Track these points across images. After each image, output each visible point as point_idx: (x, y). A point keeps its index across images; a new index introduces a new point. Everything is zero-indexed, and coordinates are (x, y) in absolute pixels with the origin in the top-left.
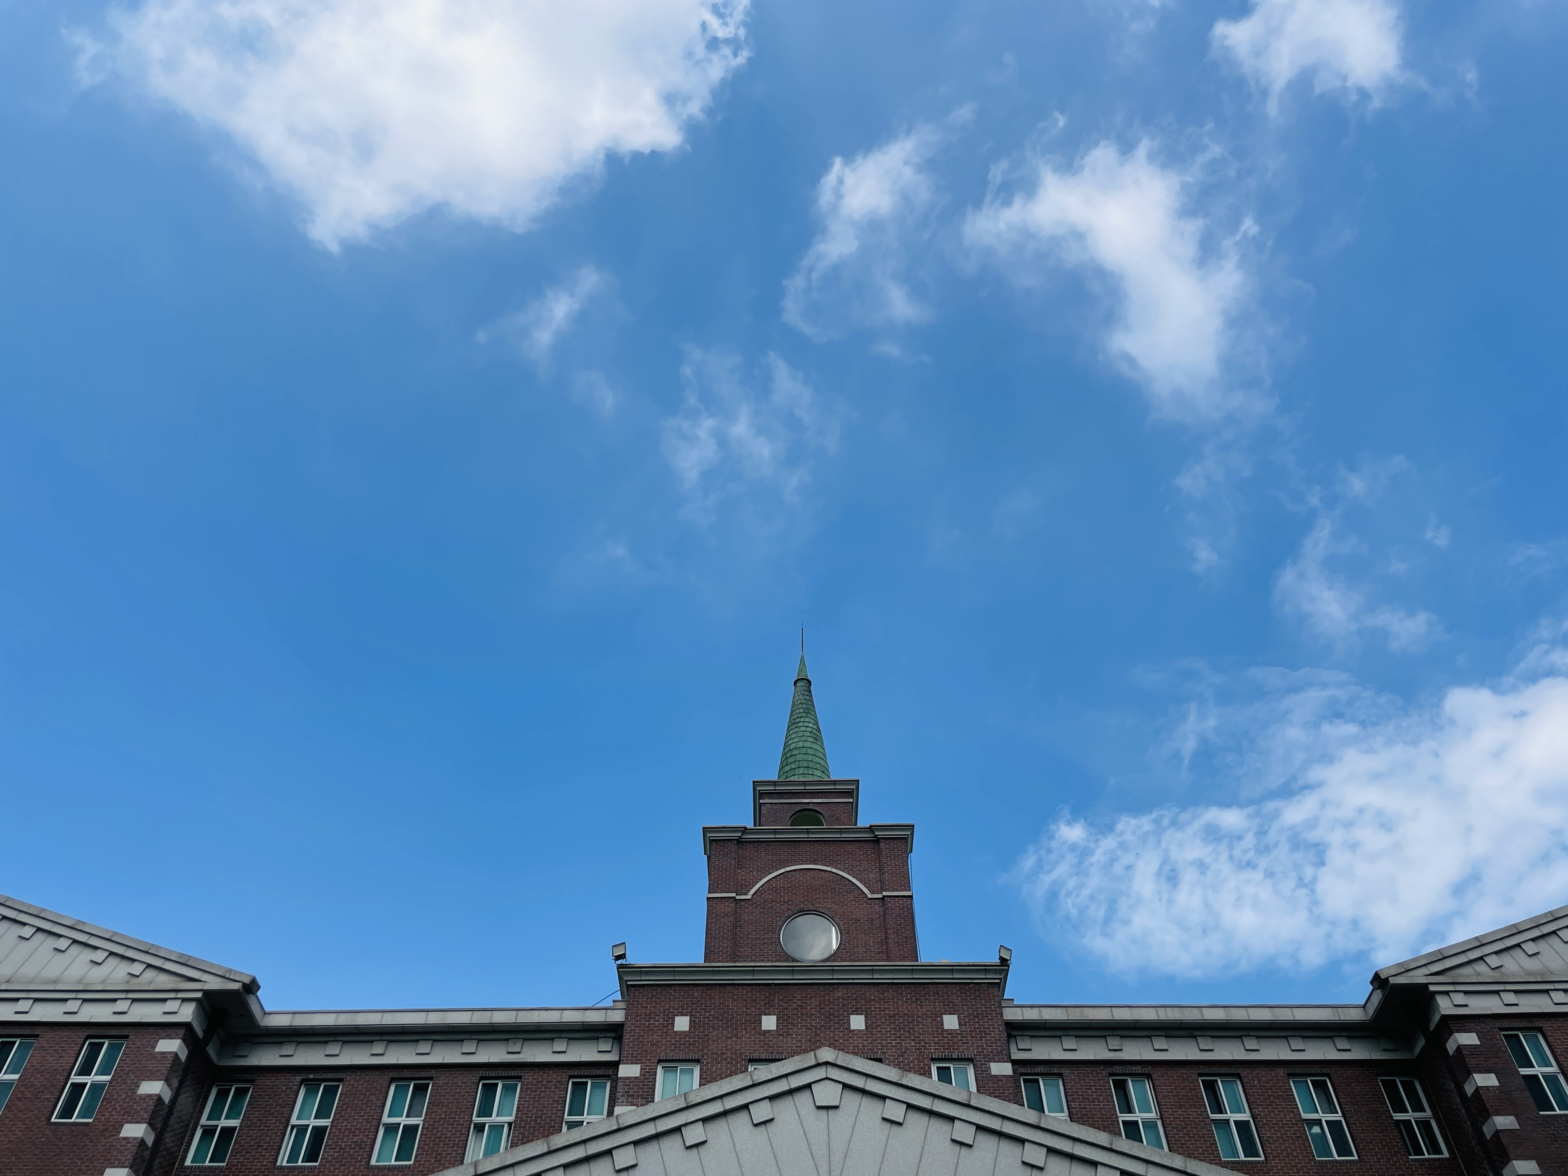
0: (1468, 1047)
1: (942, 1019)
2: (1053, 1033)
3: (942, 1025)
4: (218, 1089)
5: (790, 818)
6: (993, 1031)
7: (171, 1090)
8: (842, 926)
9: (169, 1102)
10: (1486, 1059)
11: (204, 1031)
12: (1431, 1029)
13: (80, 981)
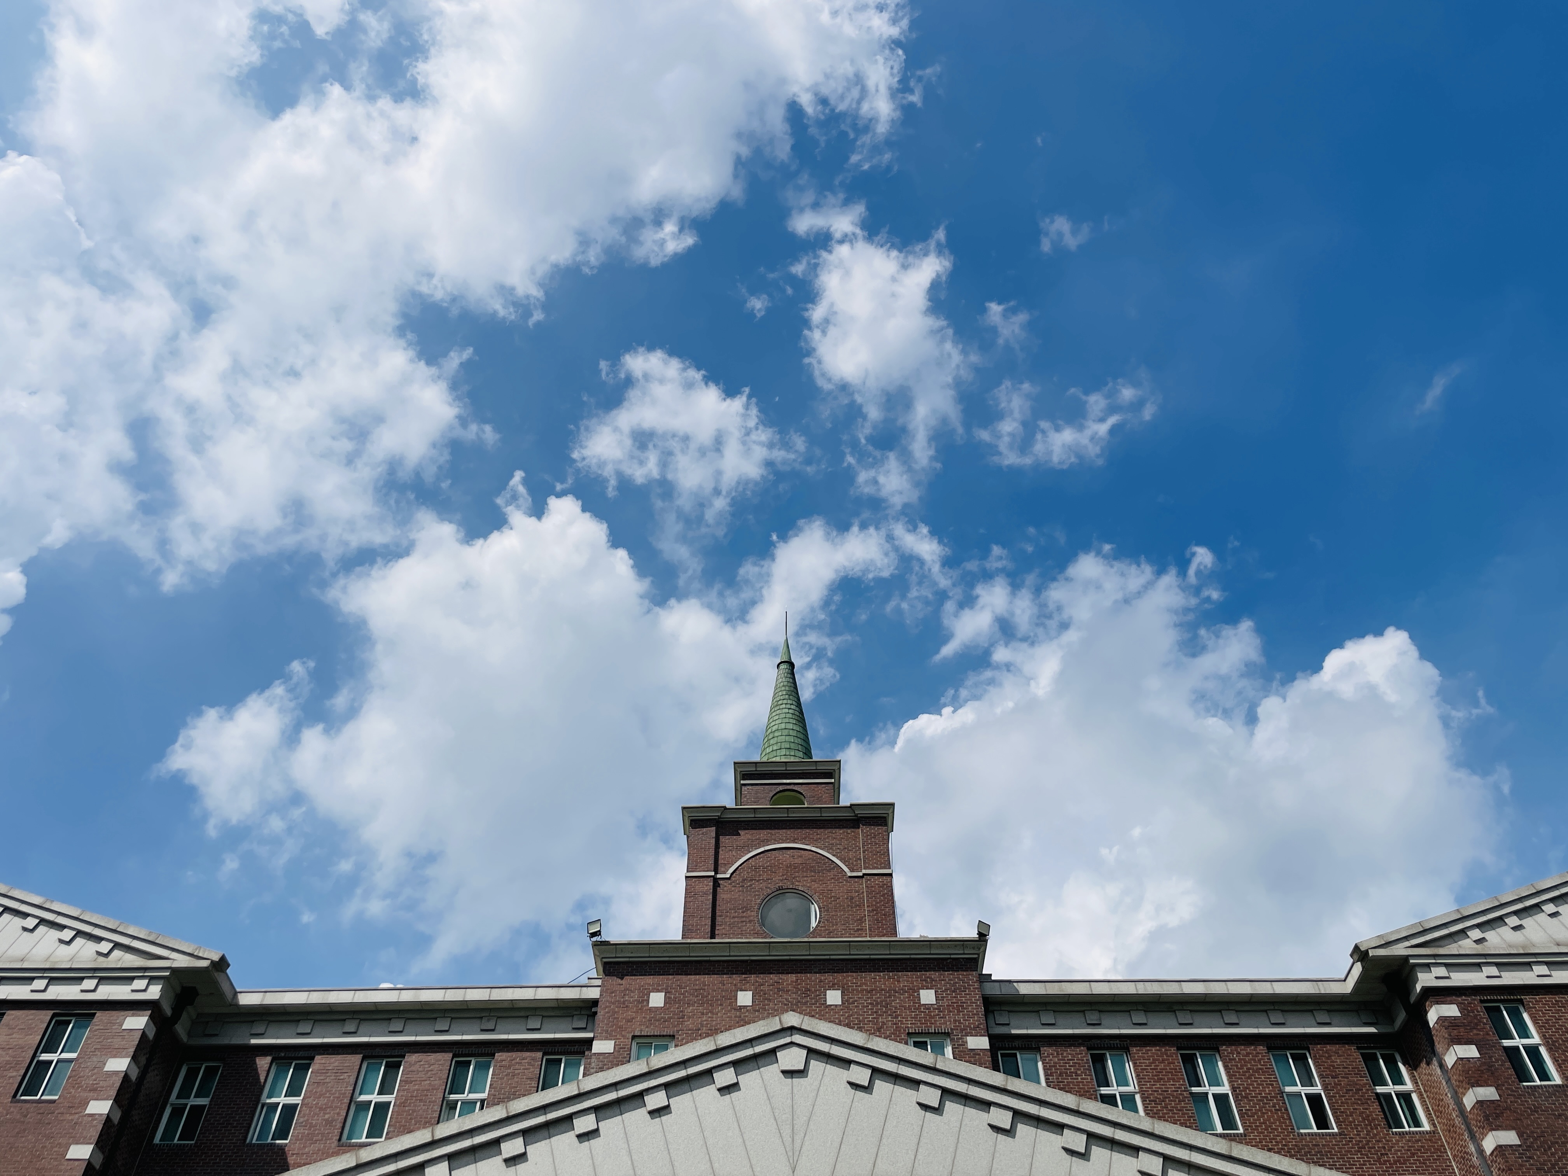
0: (1448, 1018)
1: (919, 994)
2: (1031, 1009)
3: (920, 1000)
4: (188, 1068)
5: (771, 799)
6: (971, 1006)
7: (139, 1068)
8: (821, 904)
9: (136, 1079)
10: (1466, 1031)
11: (172, 1009)
12: (1412, 1002)
13: (47, 960)
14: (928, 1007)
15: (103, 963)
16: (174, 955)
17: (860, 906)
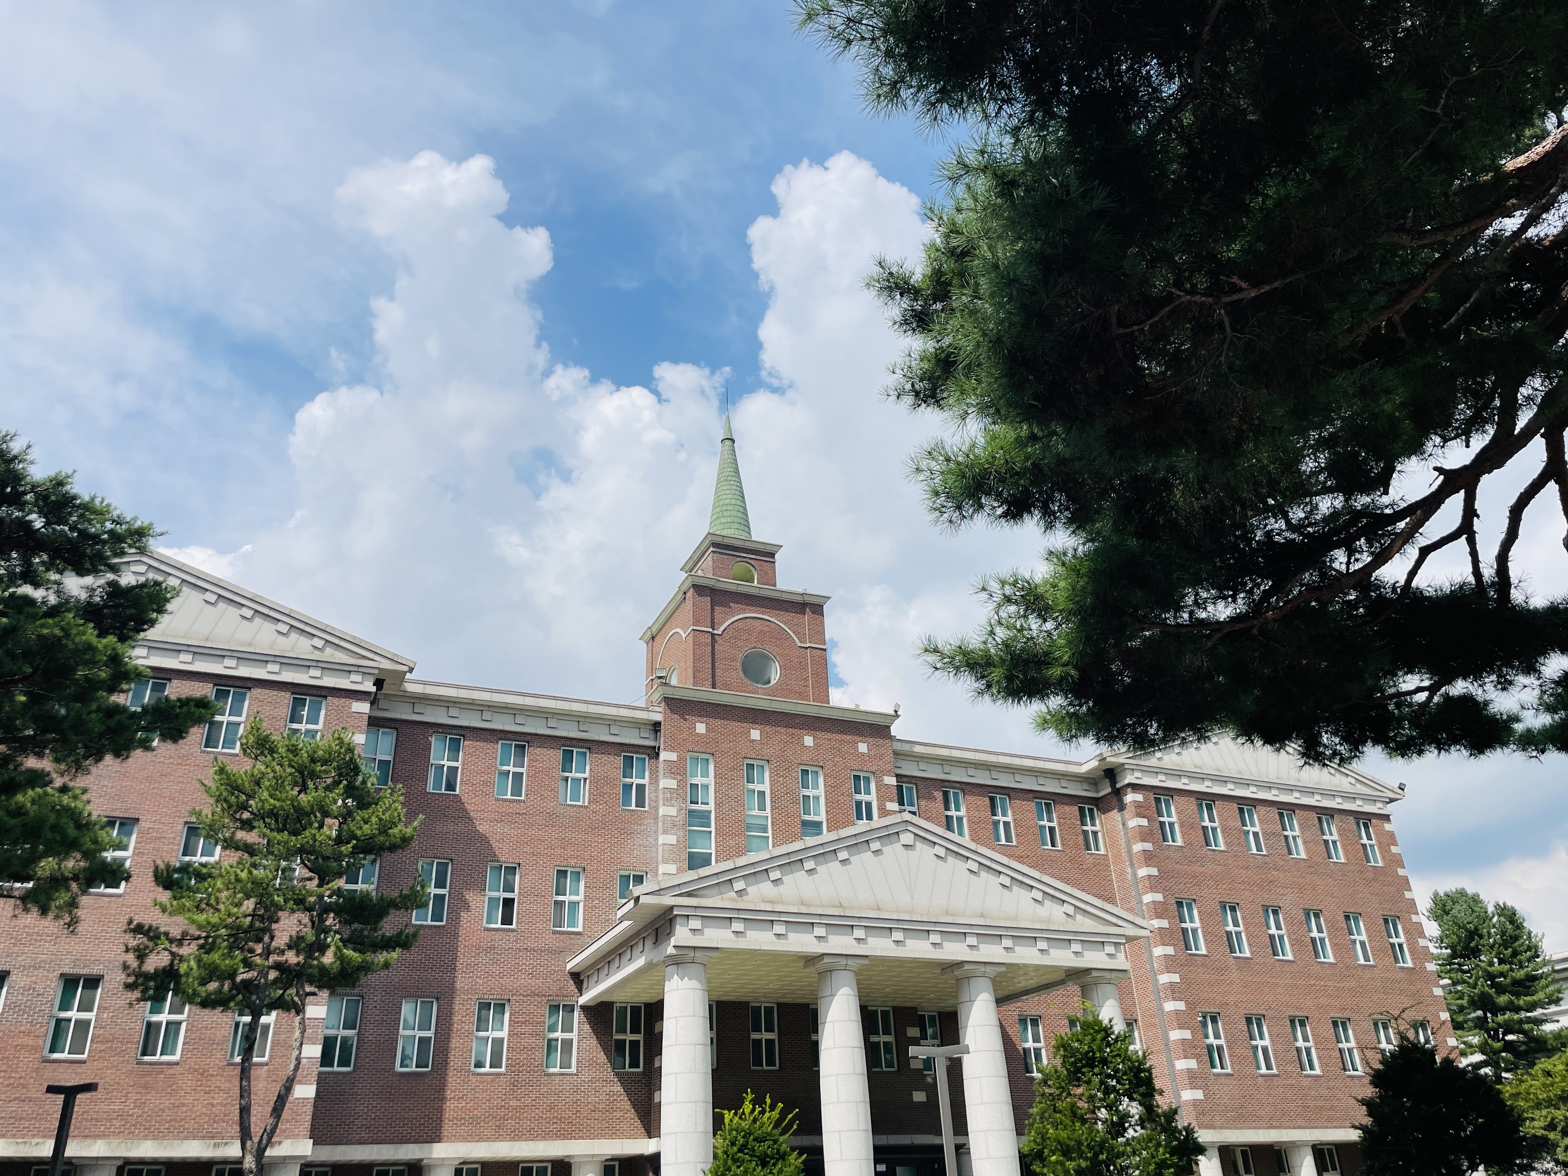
0: (1136, 802)
1: (858, 746)
2: (914, 759)
3: (858, 749)
5: (732, 567)
6: (887, 757)
8: (781, 664)
10: (1144, 811)
12: (1118, 788)
13: (271, 648)
14: (863, 754)
15: (317, 655)
16: (376, 658)
17: (805, 668)
